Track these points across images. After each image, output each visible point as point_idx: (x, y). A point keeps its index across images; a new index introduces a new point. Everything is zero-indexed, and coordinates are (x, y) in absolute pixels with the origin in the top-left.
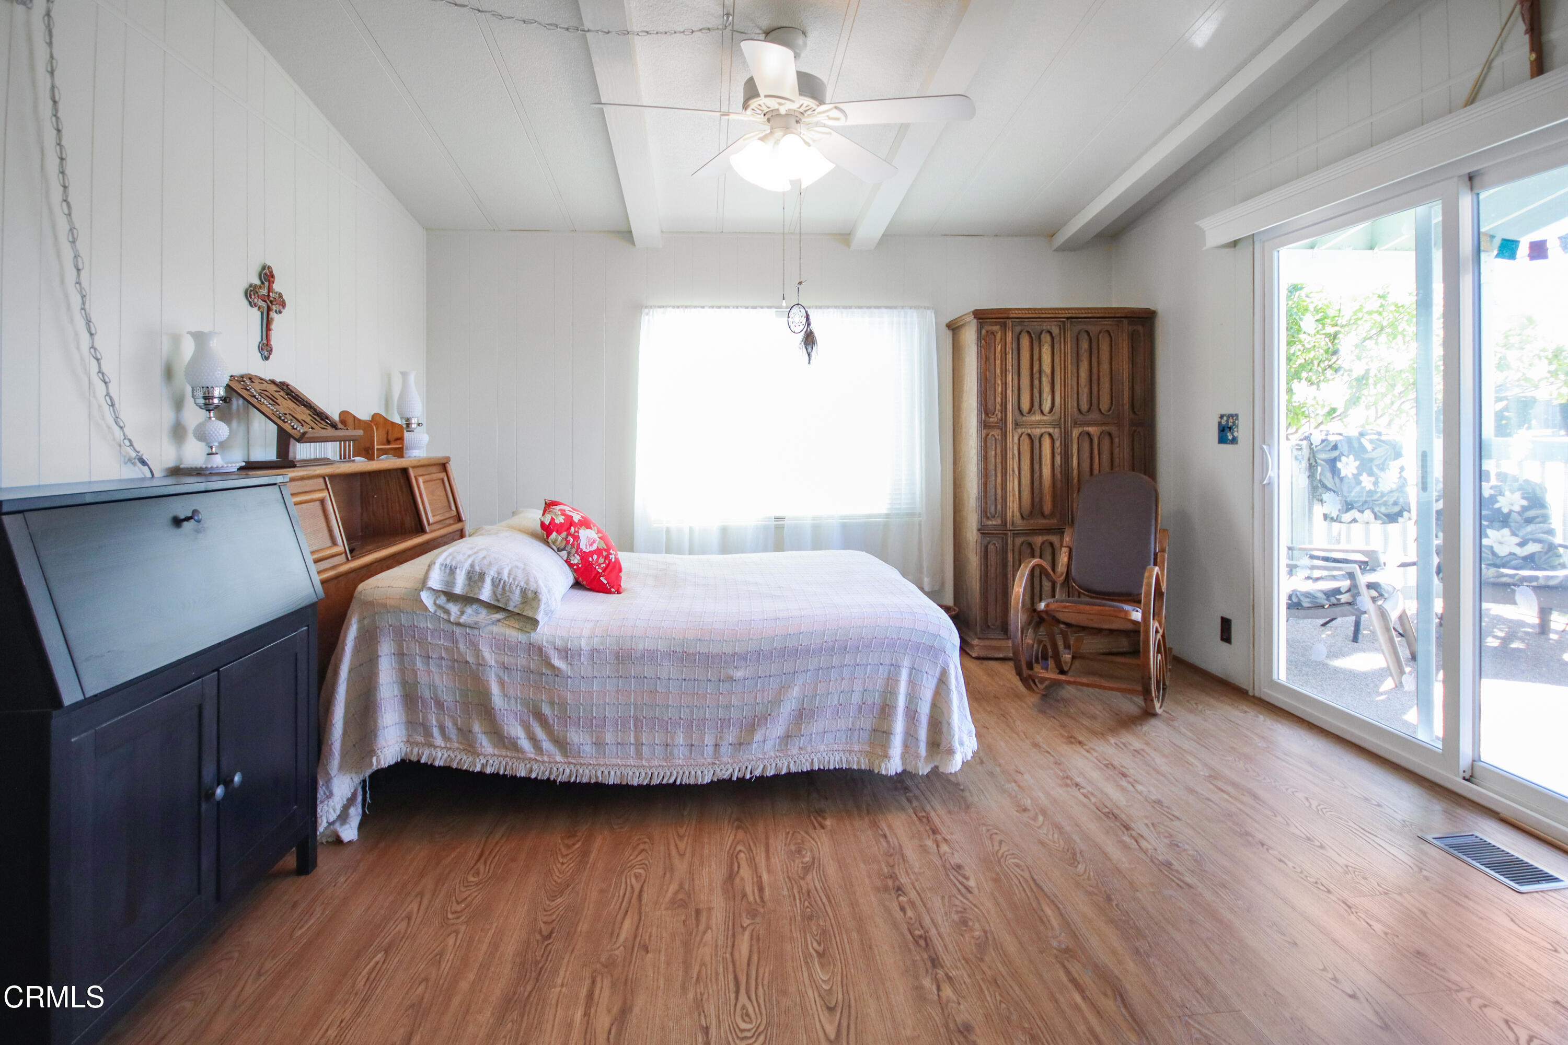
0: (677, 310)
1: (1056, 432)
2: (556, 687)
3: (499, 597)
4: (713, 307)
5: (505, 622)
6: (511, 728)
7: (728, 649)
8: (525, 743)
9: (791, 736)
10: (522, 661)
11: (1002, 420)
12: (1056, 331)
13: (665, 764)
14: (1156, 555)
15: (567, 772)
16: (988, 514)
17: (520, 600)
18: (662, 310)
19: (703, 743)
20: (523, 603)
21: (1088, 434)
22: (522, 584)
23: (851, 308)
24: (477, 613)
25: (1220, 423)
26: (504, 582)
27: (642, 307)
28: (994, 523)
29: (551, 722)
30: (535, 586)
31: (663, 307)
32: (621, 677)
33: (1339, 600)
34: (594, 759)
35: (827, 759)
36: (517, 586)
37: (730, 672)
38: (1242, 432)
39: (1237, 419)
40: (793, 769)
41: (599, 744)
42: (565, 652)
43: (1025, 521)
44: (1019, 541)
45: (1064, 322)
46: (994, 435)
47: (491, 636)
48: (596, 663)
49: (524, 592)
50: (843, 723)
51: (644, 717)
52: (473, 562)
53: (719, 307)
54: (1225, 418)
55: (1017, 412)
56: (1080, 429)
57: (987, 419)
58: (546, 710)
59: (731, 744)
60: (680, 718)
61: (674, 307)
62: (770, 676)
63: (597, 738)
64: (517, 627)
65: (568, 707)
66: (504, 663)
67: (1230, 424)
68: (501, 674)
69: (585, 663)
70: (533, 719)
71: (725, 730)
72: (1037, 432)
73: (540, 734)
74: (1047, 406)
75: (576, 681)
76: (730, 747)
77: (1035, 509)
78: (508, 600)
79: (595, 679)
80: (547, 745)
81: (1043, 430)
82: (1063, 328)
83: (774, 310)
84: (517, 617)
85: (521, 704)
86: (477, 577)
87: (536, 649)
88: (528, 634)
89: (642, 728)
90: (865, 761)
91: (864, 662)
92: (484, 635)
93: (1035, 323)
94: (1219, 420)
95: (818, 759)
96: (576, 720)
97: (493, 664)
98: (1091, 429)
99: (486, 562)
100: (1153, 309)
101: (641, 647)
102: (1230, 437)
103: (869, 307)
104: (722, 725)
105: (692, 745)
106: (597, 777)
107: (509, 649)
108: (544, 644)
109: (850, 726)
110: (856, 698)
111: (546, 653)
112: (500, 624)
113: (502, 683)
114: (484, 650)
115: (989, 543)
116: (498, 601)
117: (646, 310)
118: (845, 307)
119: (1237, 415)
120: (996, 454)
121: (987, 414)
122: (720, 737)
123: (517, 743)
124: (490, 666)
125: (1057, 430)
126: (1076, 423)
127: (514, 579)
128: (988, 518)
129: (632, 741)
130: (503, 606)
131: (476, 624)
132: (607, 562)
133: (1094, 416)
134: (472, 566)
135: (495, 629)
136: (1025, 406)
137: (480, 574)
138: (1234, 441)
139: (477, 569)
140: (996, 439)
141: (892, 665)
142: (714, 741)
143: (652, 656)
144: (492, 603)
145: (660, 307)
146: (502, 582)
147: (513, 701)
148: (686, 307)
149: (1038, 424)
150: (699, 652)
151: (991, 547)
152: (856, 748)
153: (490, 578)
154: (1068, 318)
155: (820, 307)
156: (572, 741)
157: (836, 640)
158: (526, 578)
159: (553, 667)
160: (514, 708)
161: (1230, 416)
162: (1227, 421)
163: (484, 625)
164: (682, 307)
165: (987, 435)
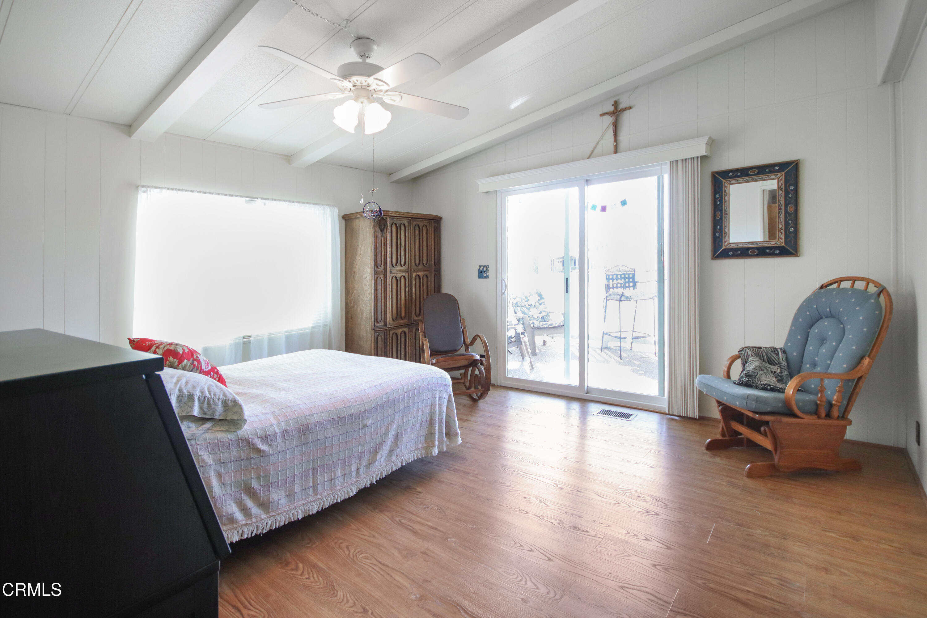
0: (172, 191)
1: (406, 275)
2: (262, 465)
3: (206, 410)
4: (200, 192)
5: (214, 429)
6: (228, 507)
7: (361, 409)
8: (239, 516)
9: (392, 451)
10: (234, 453)
11: (384, 269)
12: (406, 224)
13: (331, 492)
14: (463, 330)
15: (270, 523)
16: (378, 321)
17: (222, 409)
18: (158, 190)
19: (351, 470)
20: (225, 411)
21: (419, 276)
22: (222, 397)
23: (293, 202)
24: (190, 427)
25: (479, 270)
26: (208, 399)
27: (137, 187)
28: (380, 325)
29: (258, 491)
30: (232, 396)
31: (159, 188)
32: (304, 444)
33: (511, 341)
34: (287, 507)
35: (408, 457)
36: (218, 400)
37: (365, 422)
38: (491, 273)
39: (488, 267)
40: (394, 469)
41: (290, 496)
42: (266, 438)
43: (394, 322)
44: (392, 332)
45: (410, 220)
46: (381, 278)
47: (206, 442)
48: (287, 440)
49: (225, 403)
50: (414, 436)
51: (319, 466)
52: (180, 387)
53: (205, 193)
54: (482, 267)
55: (391, 265)
56: (416, 274)
57: (377, 269)
58: (255, 484)
59: (365, 466)
60: (339, 459)
61: (168, 189)
62: (384, 419)
63: (289, 491)
64: (224, 430)
65: (271, 476)
66: (220, 460)
67: (485, 270)
68: (219, 469)
69: (280, 441)
70: (244, 494)
71: (362, 459)
72: (398, 275)
73: (250, 503)
74: (403, 262)
75: (276, 456)
76: (364, 468)
77: (398, 316)
78: (214, 411)
79: (287, 451)
80: (255, 510)
81: (401, 274)
82: (409, 223)
83: (244, 199)
84: (220, 423)
85: (235, 487)
86: (186, 399)
87: (244, 442)
88: (235, 433)
89: (317, 474)
90: (424, 452)
91: (422, 399)
92: (200, 443)
93: (398, 220)
94: (479, 268)
95: (405, 458)
96: (276, 484)
97: (212, 463)
98: (420, 273)
99: (190, 386)
100: (441, 216)
101: (313, 421)
102: (485, 275)
103: (303, 203)
104: (361, 455)
105: (345, 474)
106: (290, 518)
107: (223, 447)
108: (250, 436)
109: (417, 436)
110: (419, 420)
111: (252, 442)
112: (210, 431)
113: (219, 476)
114: (202, 454)
115: (378, 336)
116: (205, 414)
117: (143, 189)
118: (290, 201)
119: (488, 266)
120: (382, 288)
121: (377, 267)
122: (360, 464)
123: (233, 517)
124: (210, 466)
125: (407, 274)
126: (414, 271)
127: (215, 395)
128: (378, 322)
129: (311, 484)
130: (210, 417)
131: (192, 436)
132: (218, 376)
133: (421, 266)
134: (180, 390)
135: (208, 436)
136: (394, 263)
137: (189, 396)
138: (487, 277)
139: (185, 392)
140: (381, 280)
141: (433, 398)
142: (356, 467)
143: (320, 424)
144: (200, 416)
145: (156, 188)
146: (207, 399)
147: (229, 487)
148: (179, 190)
149: (400, 271)
150: (347, 415)
151: (379, 338)
152: (420, 446)
153: (197, 397)
154: (412, 218)
155: (275, 200)
156: (274, 499)
157: (409, 390)
158: (222, 392)
159: (259, 451)
160: (229, 492)
161: (486, 266)
162: (483, 268)
163: (199, 435)
164: (176, 189)
165: (378, 278)
